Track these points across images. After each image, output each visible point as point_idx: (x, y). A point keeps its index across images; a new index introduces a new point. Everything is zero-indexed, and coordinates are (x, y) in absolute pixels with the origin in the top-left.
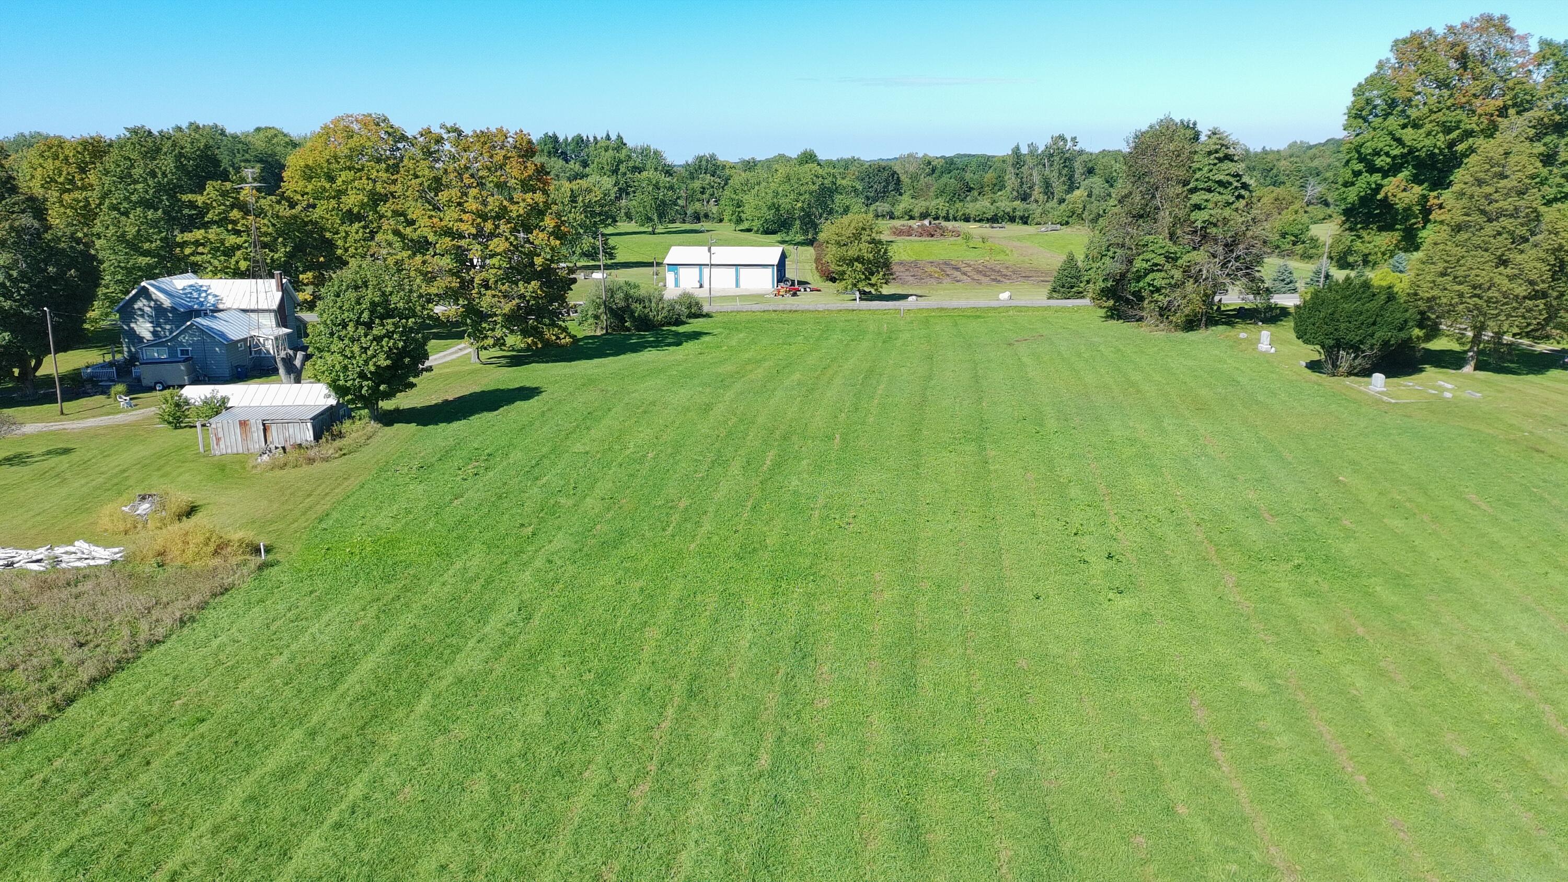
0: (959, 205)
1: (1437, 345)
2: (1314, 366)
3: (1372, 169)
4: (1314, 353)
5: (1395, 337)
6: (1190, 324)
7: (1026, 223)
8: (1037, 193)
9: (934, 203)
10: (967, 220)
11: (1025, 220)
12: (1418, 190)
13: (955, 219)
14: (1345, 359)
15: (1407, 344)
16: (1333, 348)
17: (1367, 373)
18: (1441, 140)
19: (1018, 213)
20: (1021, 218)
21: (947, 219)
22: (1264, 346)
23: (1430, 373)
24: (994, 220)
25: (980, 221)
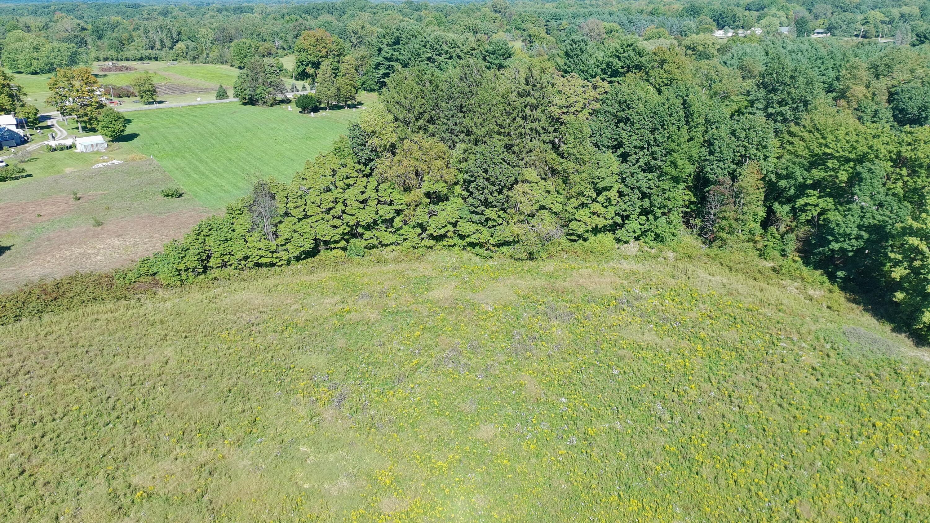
0: (122, 53)
1: (322, 106)
2: (300, 112)
3: (303, 65)
4: (300, 110)
5: (314, 105)
6: (271, 105)
7: (157, 60)
8: (158, 45)
9: (109, 52)
10: (128, 60)
11: (156, 59)
12: (313, 70)
13: (122, 60)
14: (306, 110)
15: (316, 106)
16: (304, 108)
17: (310, 113)
18: (316, 59)
19: (153, 56)
20: (154, 58)
21: (117, 60)
22: (290, 109)
23: (321, 111)
24: (141, 59)
25: (135, 60)
